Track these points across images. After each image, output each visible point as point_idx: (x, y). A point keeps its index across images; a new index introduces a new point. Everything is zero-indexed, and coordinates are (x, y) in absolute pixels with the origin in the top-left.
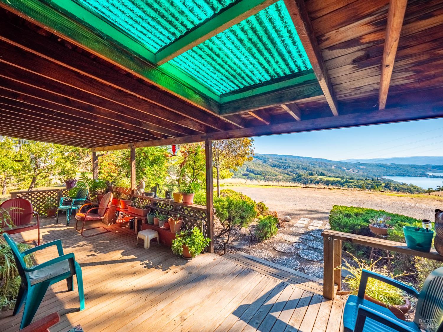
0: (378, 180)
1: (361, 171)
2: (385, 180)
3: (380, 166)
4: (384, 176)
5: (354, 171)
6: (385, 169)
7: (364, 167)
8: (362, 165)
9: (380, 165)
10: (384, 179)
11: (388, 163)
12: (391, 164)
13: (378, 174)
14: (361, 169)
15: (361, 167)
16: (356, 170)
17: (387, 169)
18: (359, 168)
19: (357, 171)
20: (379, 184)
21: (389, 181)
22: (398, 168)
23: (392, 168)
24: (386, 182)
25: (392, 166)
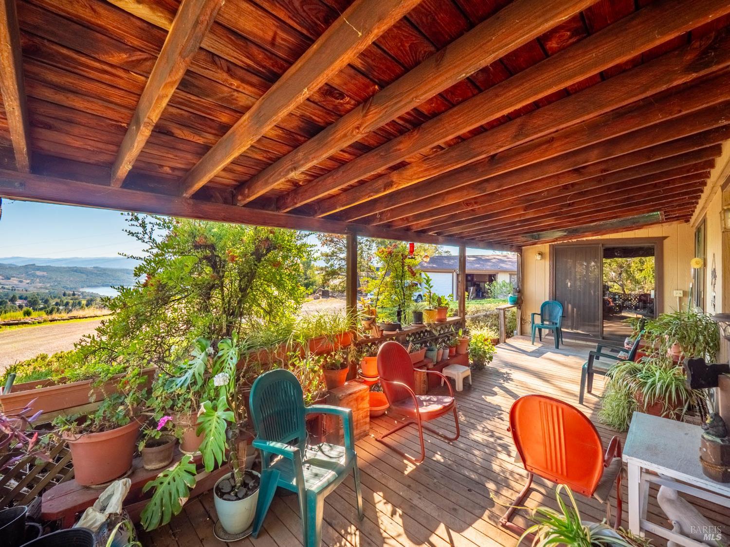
0: (74, 295)
1: (38, 280)
2: (85, 294)
3: (76, 271)
4: (83, 287)
5: (21, 282)
6: (85, 276)
7: (45, 274)
8: (40, 268)
9: (75, 269)
10: (82, 293)
11: (90, 266)
12: (94, 268)
13: (72, 286)
14: (38, 276)
15: (38, 273)
16: (26, 279)
17: (88, 276)
18: (34, 275)
19: (28, 281)
20: (77, 301)
21: (91, 296)
22: (105, 273)
23: (96, 274)
24: (88, 298)
25: (96, 272)
